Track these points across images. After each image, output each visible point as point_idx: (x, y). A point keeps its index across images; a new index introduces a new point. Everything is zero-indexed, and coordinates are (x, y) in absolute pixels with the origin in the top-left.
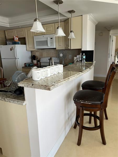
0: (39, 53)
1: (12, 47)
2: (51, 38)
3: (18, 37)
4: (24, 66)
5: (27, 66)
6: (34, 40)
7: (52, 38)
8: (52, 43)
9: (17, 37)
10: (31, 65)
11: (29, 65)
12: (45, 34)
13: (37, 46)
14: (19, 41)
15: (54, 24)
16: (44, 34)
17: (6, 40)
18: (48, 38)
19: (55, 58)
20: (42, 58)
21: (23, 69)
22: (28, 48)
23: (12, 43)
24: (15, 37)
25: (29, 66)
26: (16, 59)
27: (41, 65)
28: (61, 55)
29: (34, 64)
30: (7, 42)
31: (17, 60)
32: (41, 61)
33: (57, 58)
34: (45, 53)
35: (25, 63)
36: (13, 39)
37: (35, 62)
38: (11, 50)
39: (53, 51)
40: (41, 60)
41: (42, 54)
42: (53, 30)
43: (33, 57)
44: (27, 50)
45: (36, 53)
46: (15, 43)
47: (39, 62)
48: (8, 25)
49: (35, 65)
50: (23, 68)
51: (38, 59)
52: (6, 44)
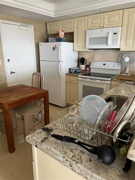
0: (89, 54)
1: (56, 46)
2: (114, 34)
3: (64, 32)
4: (68, 72)
5: (72, 73)
6: (87, 35)
7: (116, 34)
8: (115, 41)
9: (62, 31)
10: (78, 71)
11: (75, 71)
12: (105, 27)
13: (89, 44)
14: (65, 36)
15: (122, 11)
16: (103, 27)
17: (48, 36)
18: (110, 33)
19: (114, 63)
20: (93, 62)
21: (67, 76)
22: (75, 47)
23: (56, 40)
24: (60, 31)
25: (75, 73)
26: (59, 62)
27: (91, 71)
28: (127, 59)
29: (81, 69)
30: (49, 39)
31: (61, 64)
32: (91, 67)
33: (117, 64)
34: (98, 56)
35: (70, 68)
36: (58, 34)
37: (83, 67)
38: (54, 49)
39: (111, 52)
40: (92, 64)
41: (94, 56)
42: (119, 20)
43: (81, 61)
44: (74, 50)
45: (85, 55)
46: (60, 40)
47: (88, 67)
48: (52, 15)
49: (83, 71)
50: (67, 74)
51: (87, 64)
52: (48, 42)
